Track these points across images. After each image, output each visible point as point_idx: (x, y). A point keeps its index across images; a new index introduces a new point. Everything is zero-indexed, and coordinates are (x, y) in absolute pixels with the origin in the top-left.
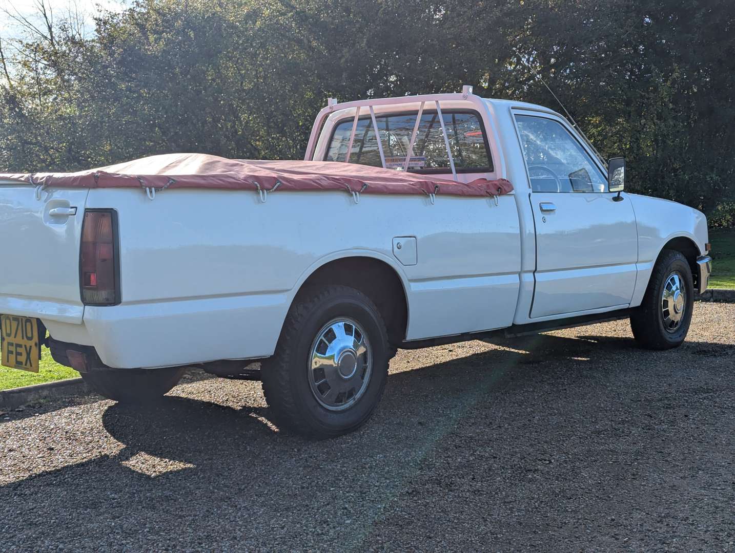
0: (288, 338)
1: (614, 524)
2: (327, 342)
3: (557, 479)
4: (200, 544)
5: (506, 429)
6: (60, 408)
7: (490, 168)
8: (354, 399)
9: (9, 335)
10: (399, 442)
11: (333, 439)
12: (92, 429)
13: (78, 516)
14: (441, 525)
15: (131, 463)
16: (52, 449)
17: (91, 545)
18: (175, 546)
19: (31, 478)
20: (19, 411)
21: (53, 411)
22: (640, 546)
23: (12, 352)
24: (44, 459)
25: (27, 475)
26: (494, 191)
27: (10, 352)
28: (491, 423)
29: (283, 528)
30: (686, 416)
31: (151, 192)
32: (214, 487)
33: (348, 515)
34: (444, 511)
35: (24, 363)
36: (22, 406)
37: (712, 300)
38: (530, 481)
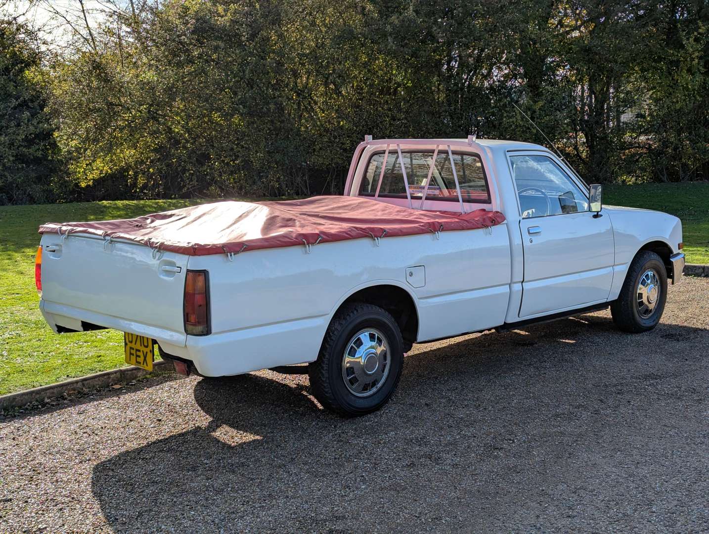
0: (328, 346)
1: (543, 493)
2: (356, 348)
3: (514, 457)
4: (264, 500)
5: (489, 411)
6: (162, 383)
7: (488, 201)
8: (377, 387)
9: (131, 342)
10: (408, 421)
11: (360, 417)
12: (187, 403)
13: (184, 477)
14: (425, 491)
15: (217, 434)
16: (160, 420)
17: (194, 499)
18: (248, 502)
19: (149, 445)
20: (132, 385)
21: (157, 385)
22: (554, 511)
23: (133, 355)
24: (155, 429)
25: (145, 443)
26: (488, 223)
27: (131, 354)
28: (479, 405)
29: (319, 490)
30: (629, 402)
31: (231, 255)
32: (274, 457)
33: (364, 481)
34: (429, 481)
35: (142, 363)
36: (134, 381)
37: (703, 275)
38: (496, 457)
